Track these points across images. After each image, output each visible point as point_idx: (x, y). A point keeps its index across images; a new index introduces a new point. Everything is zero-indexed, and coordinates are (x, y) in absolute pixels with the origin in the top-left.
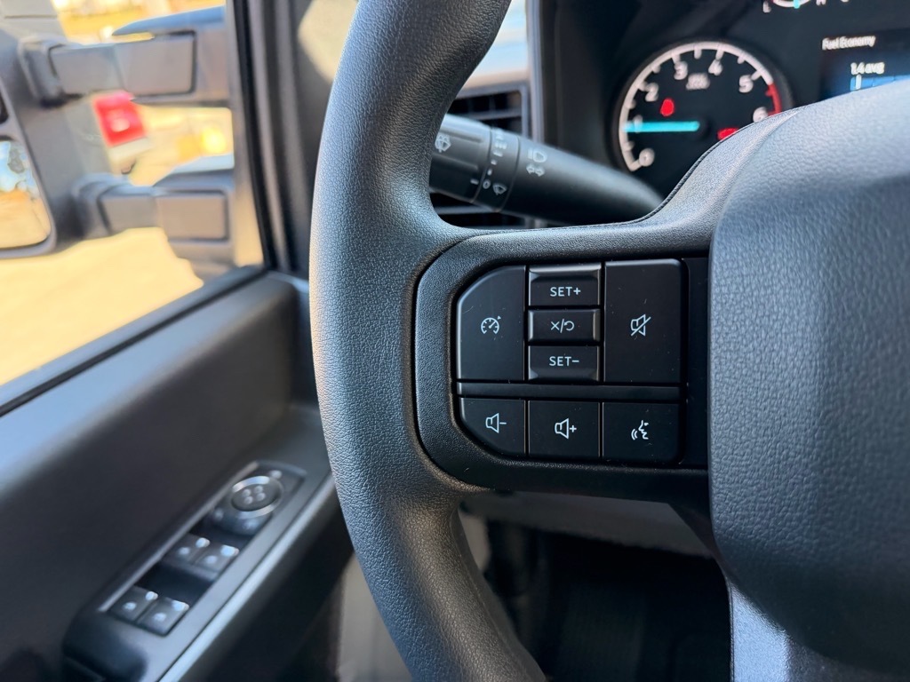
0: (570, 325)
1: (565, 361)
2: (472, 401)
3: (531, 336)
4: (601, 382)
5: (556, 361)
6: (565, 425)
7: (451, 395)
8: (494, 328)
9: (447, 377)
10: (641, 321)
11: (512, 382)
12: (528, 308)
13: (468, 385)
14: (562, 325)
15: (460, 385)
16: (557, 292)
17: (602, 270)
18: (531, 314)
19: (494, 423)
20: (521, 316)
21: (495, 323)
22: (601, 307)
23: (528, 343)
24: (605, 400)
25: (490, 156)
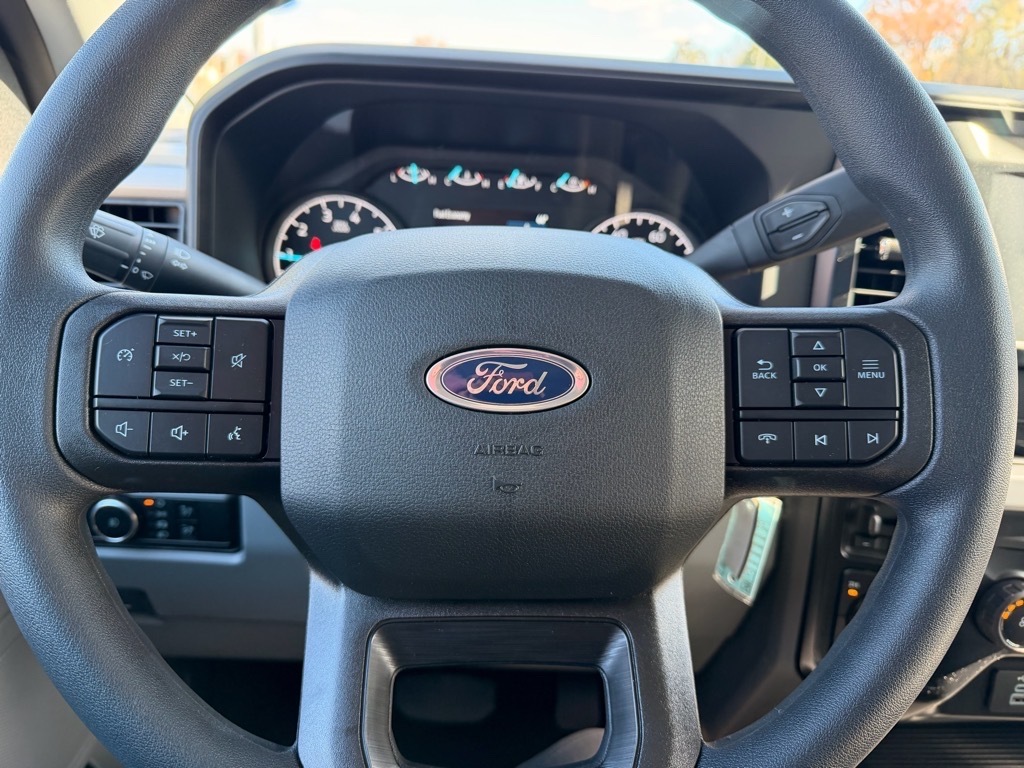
0: (186, 357)
1: (182, 382)
2: (105, 412)
3: (157, 364)
4: (208, 399)
5: (175, 383)
6: (179, 430)
7: (87, 409)
8: (127, 357)
9: (85, 393)
10: (239, 358)
11: (140, 398)
12: (156, 344)
13: (102, 400)
14: (180, 357)
15: (96, 400)
16: (179, 333)
17: (213, 322)
18: (158, 348)
19: (122, 430)
20: (151, 350)
21: (129, 353)
22: (211, 346)
23: (154, 369)
24: (211, 412)
25: (139, 248)
